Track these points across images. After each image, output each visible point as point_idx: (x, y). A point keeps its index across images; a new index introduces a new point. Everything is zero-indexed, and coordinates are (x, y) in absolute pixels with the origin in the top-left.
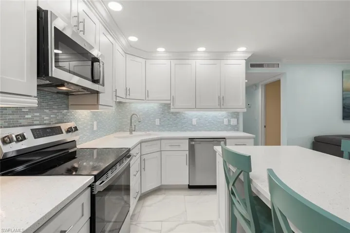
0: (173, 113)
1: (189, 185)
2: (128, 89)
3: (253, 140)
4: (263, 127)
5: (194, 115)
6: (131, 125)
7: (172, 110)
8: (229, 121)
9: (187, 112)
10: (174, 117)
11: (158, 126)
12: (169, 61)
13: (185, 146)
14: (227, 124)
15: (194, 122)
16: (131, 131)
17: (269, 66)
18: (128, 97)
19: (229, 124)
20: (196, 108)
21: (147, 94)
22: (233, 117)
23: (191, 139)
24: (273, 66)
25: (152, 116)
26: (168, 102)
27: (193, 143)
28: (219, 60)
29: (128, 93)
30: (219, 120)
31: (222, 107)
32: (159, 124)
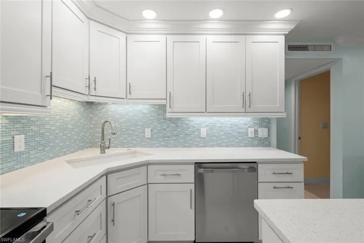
0: (170, 119)
1: (195, 241)
2: (92, 79)
3: (302, 165)
4: (297, 138)
5: (203, 123)
6: (103, 139)
7: (168, 115)
8: (256, 132)
9: (192, 118)
10: (173, 125)
11: (148, 138)
12: (164, 36)
13: (189, 175)
14: (253, 136)
15: (204, 132)
16: (103, 149)
17: (315, 48)
18: (93, 93)
19: (256, 137)
20: (206, 112)
21: (129, 89)
22: (261, 126)
23: (198, 165)
24: (322, 48)
25: (140, 123)
26: (163, 102)
27: (202, 170)
28: (244, 36)
29: (92, 86)
30: (240, 130)
31: (248, 110)
32: (150, 136)
